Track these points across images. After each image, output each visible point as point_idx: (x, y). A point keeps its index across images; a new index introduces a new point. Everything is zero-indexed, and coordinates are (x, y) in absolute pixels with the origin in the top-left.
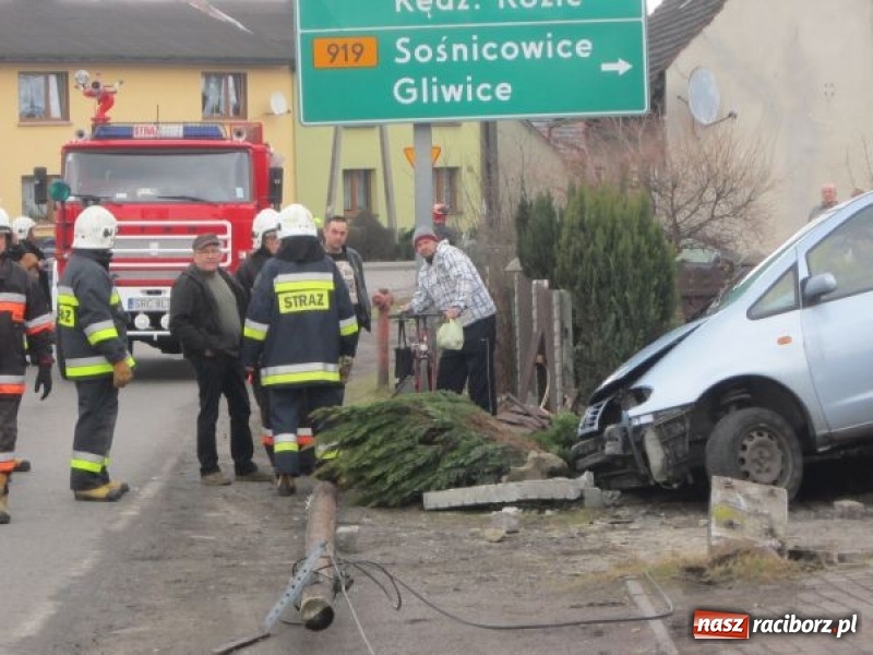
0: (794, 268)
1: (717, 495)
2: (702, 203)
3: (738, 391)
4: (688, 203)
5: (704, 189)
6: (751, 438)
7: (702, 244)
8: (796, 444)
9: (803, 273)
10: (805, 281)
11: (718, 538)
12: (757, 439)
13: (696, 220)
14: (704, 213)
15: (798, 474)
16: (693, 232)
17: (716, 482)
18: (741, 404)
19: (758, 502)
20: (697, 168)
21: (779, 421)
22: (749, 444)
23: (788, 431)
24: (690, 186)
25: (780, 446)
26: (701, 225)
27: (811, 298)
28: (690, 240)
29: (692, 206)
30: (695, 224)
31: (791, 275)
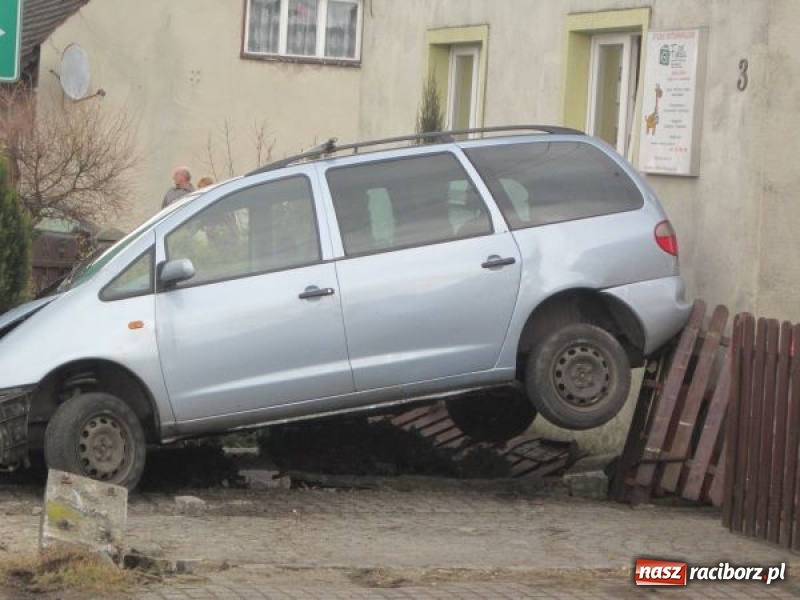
0: (152, 250)
1: (52, 490)
2: (64, 174)
3: (84, 375)
4: (52, 172)
5: (67, 162)
6: (94, 424)
7: (62, 214)
8: (139, 433)
9: (160, 257)
10: (162, 265)
11: (51, 539)
12: (100, 425)
13: (58, 190)
14: (67, 183)
15: (140, 465)
16: (54, 202)
17: (53, 475)
18: (86, 388)
19: (96, 501)
20: (62, 140)
21: (124, 408)
22: (91, 430)
23: (133, 419)
24: (55, 157)
25: (123, 434)
26: (63, 196)
27: (167, 284)
28: (51, 210)
29: (56, 177)
30: (56, 194)
31: (147, 257)
